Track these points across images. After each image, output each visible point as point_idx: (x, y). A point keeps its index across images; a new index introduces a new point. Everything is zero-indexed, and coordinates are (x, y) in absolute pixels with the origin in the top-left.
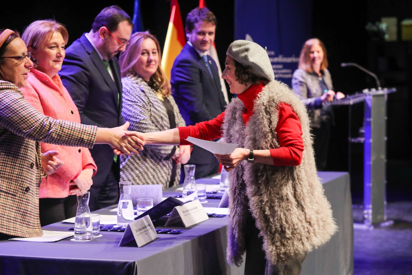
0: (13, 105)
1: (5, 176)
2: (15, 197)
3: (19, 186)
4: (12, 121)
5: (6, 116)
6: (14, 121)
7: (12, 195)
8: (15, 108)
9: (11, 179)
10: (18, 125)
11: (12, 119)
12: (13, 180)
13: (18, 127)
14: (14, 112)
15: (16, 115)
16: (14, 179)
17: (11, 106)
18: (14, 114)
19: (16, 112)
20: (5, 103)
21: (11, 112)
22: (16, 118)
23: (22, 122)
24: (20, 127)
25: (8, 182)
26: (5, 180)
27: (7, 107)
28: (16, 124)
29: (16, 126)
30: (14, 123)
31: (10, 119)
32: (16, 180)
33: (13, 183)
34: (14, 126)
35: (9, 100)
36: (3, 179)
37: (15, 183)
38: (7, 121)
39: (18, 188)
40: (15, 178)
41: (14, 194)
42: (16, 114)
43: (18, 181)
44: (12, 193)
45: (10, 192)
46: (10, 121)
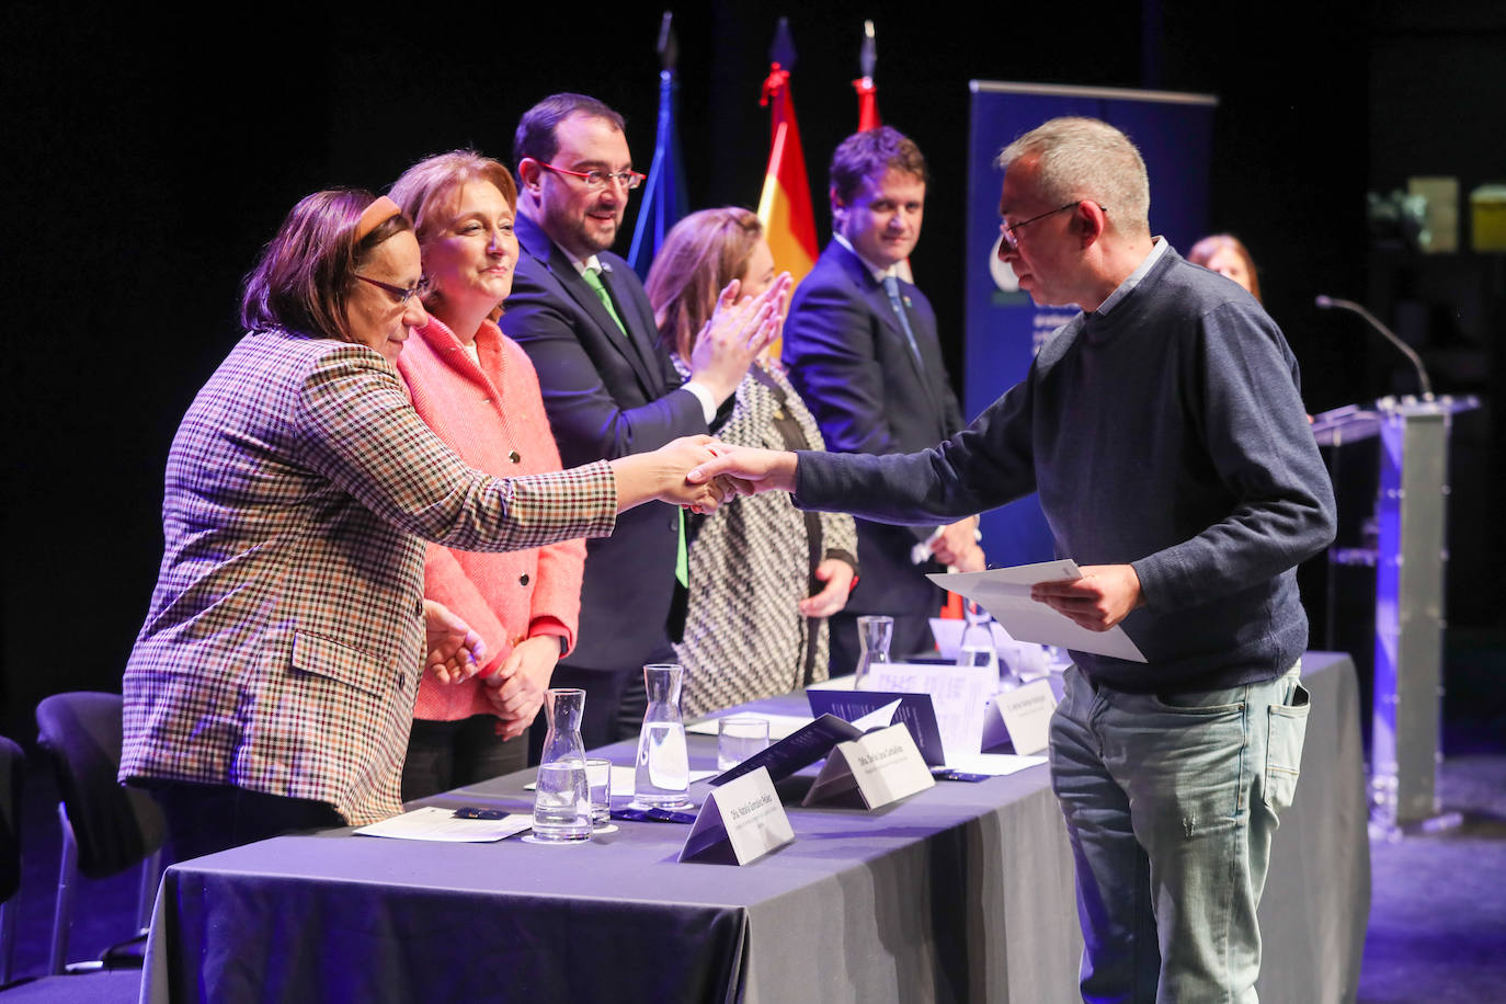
0: (382, 426)
1: (347, 636)
2: (377, 702)
3: (388, 668)
4: (374, 477)
5: (357, 458)
6: (380, 479)
7: (370, 695)
8: (388, 436)
9: (363, 648)
10: (391, 491)
11: (374, 472)
12: (369, 650)
13: (390, 500)
14: (381, 449)
16: (372, 648)
17: (376, 429)
18: (381, 454)
19: (387, 451)
20: (357, 418)
21: (375, 448)
22: (384, 469)
23: (403, 485)
24: (396, 498)
25: (354, 656)
26: (345, 650)
27: (364, 431)
28: (385, 490)
29: (384, 493)
30: (379, 483)
31: (368, 471)
32: (378, 649)
33: (369, 658)
34: (378, 493)
35: (370, 411)
36: (339, 647)
37: (375, 660)
38: (359, 475)
39: (386, 675)
40: (376, 645)
41: (374, 692)
42: (387, 456)
43: (386, 655)
44: (369, 689)
45: (363, 687)
46: (366, 476)
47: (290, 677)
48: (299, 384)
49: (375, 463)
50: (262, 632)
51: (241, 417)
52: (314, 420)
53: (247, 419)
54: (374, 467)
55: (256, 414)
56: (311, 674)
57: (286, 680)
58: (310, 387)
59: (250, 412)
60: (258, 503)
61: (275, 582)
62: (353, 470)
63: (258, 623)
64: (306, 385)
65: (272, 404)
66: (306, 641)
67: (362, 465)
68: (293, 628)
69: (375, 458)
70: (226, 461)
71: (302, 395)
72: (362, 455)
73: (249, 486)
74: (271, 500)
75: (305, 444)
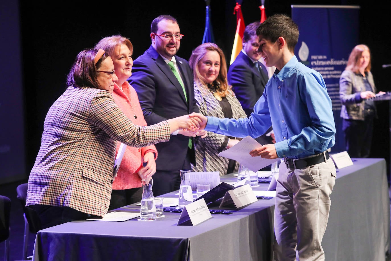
0: (113, 111)
1: (96, 169)
2: (103, 187)
3: (106, 178)
4: (111, 125)
5: (107, 120)
6: (113, 126)
7: (101, 185)
9: (100, 172)
10: (115, 129)
11: (111, 124)
13: (115, 131)
15: (115, 121)
16: (102, 172)
17: (112, 113)
18: (113, 119)
19: (115, 118)
21: (111, 118)
22: (114, 123)
23: (119, 127)
24: (117, 131)
25: (98, 174)
26: (96, 172)
28: (114, 129)
29: (114, 130)
30: (112, 127)
31: (110, 123)
32: (104, 173)
33: (101, 175)
34: (112, 129)
35: (110, 108)
36: (94, 172)
37: (103, 176)
38: (107, 125)
39: (106, 180)
43: (106, 174)
45: (100, 183)
46: (109, 125)
47: (82, 179)
48: (91, 100)
49: (111, 121)
50: (74, 166)
51: (74, 108)
52: (95, 109)
53: (75, 108)
54: (111, 123)
55: (78, 107)
56: (87, 178)
57: (81, 179)
58: (94, 100)
59: (76, 106)
60: (76, 131)
61: (78, 153)
62: (105, 123)
63: (74, 163)
64: (93, 100)
65: (83, 104)
66: (86, 169)
67: (108, 122)
68: (83, 166)
69: (111, 120)
70: (68, 120)
71: (92, 102)
72: (108, 119)
73: (74, 127)
74: (80, 131)
75: (92, 116)
